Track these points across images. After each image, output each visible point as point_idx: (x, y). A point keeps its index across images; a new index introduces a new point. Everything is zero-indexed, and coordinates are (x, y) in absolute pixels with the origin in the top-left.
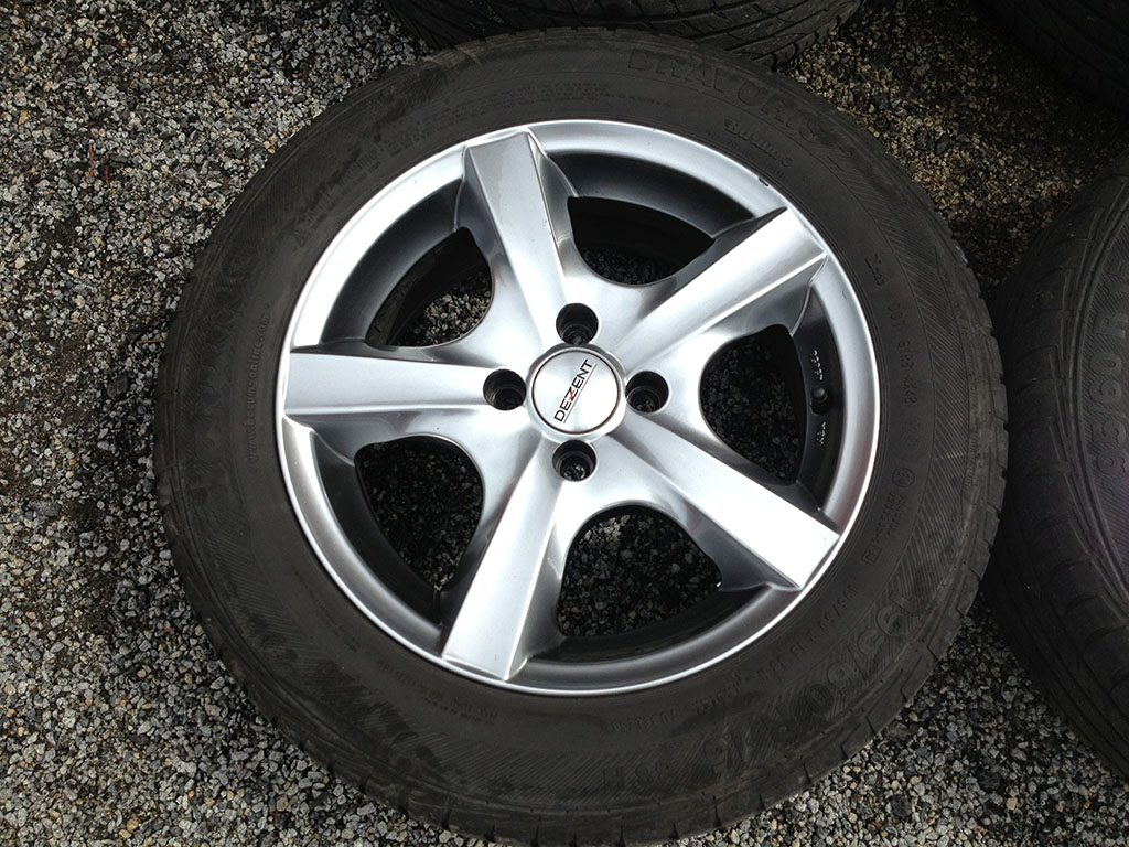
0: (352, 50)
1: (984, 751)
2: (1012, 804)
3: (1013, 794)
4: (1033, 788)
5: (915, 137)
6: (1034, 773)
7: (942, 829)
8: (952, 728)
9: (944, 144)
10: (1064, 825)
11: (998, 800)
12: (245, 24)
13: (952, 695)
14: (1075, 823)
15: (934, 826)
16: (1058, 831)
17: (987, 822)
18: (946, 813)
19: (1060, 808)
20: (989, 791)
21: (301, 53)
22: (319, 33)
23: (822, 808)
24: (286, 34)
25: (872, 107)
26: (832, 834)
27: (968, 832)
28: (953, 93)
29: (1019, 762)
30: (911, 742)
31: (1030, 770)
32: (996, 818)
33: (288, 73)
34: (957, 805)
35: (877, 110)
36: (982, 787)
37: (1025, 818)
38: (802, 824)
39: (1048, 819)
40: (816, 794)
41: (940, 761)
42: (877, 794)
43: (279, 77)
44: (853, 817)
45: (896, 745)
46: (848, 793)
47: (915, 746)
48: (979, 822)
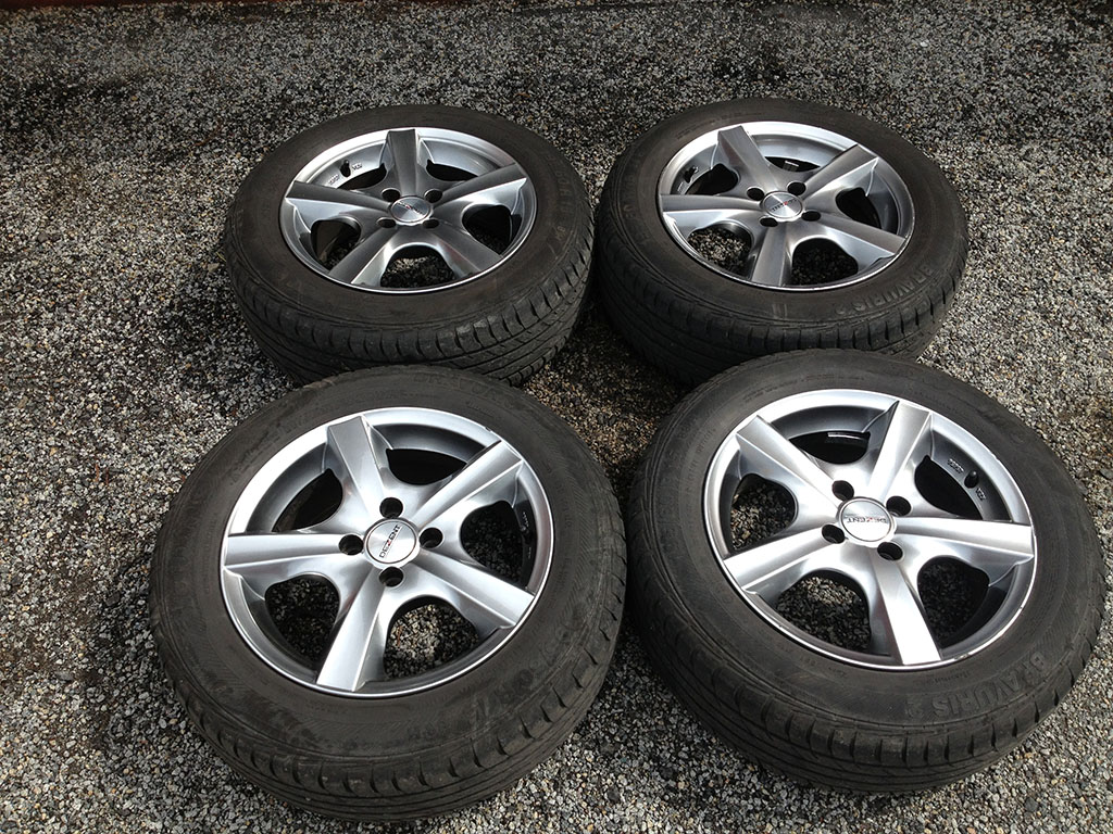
0: (263, 398)
1: (661, 755)
2: (681, 786)
3: (681, 779)
4: (693, 774)
5: (597, 418)
6: (693, 765)
7: (639, 805)
8: (641, 743)
9: (613, 420)
10: (714, 795)
11: (672, 784)
12: (196, 389)
13: (640, 724)
14: (721, 793)
15: (634, 804)
16: (710, 799)
17: (667, 797)
18: (642, 795)
19: (711, 785)
20: (667, 780)
21: (231, 402)
22: (243, 391)
23: (564, 802)
24: (221, 393)
25: (572, 405)
26: (571, 816)
27: (656, 805)
28: (617, 393)
29: (683, 759)
30: (616, 755)
31: (691, 763)
32: (672, 795)
33: (223, 413)
34: (648, 790)
35: (575, 406)
36: (662, 777)
37: (690, 792)
38: (553, 812)
39: (705, 792)
40: (560, 793)
41: (636, 764)
42: (599, 789)
43: (218, 416)
44: (584, 805)
45: (608, 757)
46: (580, 790)
47: (619, 757)
48: (663, 799)
